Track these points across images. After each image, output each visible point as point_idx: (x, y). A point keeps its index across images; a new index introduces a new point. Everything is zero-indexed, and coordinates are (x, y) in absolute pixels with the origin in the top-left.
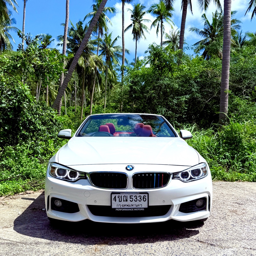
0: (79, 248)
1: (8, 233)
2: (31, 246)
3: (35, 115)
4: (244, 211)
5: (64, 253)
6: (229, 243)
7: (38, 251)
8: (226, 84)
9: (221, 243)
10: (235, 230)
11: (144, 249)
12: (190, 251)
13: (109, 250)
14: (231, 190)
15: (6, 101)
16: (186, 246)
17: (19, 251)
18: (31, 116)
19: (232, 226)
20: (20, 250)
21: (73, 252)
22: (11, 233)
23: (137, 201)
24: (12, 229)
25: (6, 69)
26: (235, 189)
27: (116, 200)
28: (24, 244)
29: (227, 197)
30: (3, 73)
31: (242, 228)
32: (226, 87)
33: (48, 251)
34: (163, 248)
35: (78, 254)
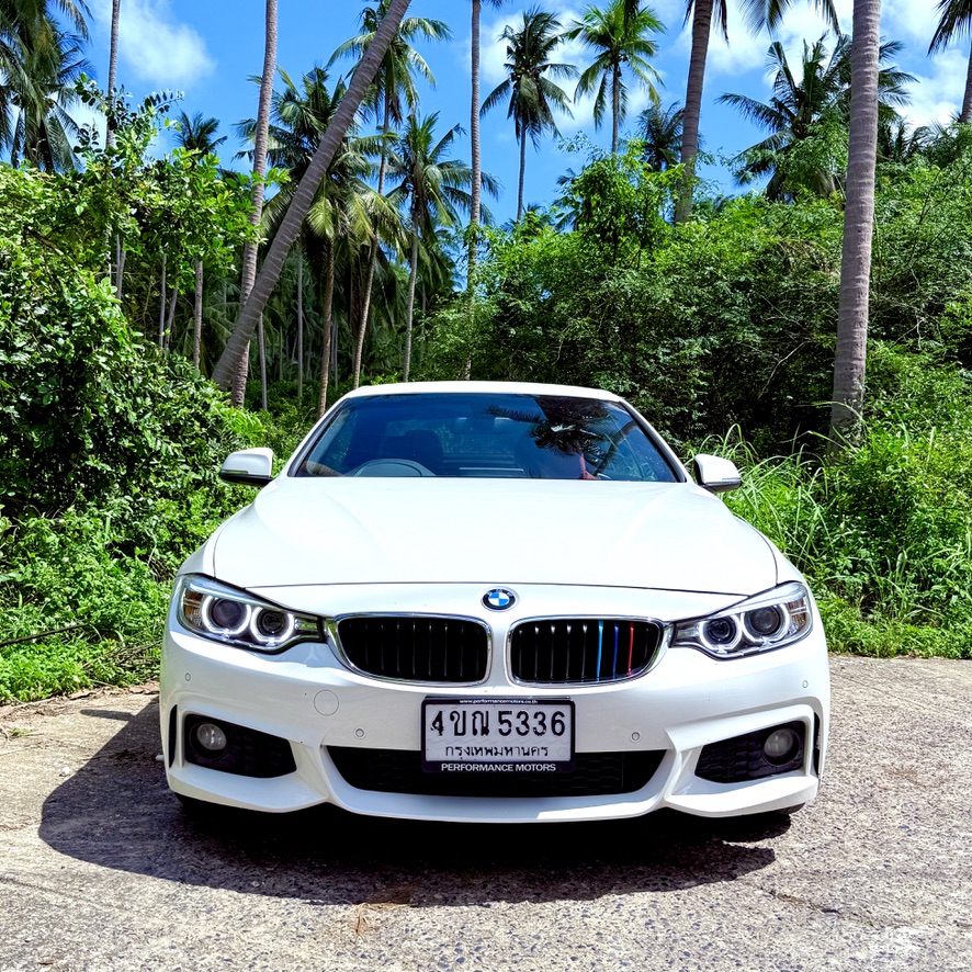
0: (292, 919)
1: (15, 850)
2: (97, 906)
3: (139, 400)
4: (942, 772)
5: (230, 938)
6: (897, 904)
7: (126, 930)
8: (859, 292)
9: (865, 904)
10: (917, 851)
11: (556, 927)
12: (743, 935)
13: (411, 927)
14: (884, 689)
15: (30, 342)
16: (724, 915)
17: (47, 926)
18: (123, 401)
19: (903, 832)
20: (55, 925)
21: (268, 937)
22: (24, 850)
23: (527, 732)
24: (31, 836)
25: (31, 221)
26: (898, 685)
27: (441, 729)
28: (70, 896)
29: (871, 716)
30: (19, 238)
31: (944, 841)
32: (859, 305)
33: (166, 930)
34: (631, 924)
35: (288, 943)
